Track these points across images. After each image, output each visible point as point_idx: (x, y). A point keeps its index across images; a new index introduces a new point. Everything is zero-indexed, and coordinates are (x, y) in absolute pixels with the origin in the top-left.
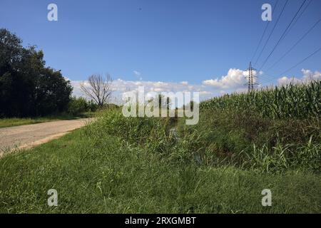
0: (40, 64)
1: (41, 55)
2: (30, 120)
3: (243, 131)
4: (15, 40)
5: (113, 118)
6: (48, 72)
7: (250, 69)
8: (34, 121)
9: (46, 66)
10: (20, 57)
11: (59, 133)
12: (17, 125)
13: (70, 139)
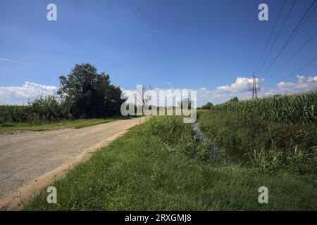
0: (108, 83)
1: (108, 77)
2: (102, 120)
3: (248, 130)
4: (94, 69)
5: (155, 123)
6: (112, 88)
7: (254, 77)
8: (105, 121)
9: (111, 84)
10: (96, 80)
11: (121, 131)
12: (95, 124)
13: (129, 137)
